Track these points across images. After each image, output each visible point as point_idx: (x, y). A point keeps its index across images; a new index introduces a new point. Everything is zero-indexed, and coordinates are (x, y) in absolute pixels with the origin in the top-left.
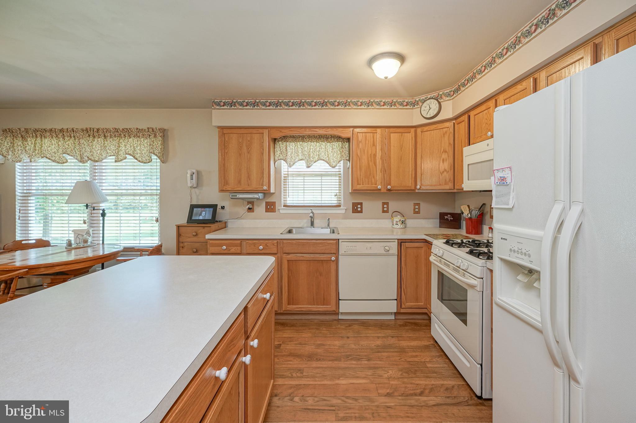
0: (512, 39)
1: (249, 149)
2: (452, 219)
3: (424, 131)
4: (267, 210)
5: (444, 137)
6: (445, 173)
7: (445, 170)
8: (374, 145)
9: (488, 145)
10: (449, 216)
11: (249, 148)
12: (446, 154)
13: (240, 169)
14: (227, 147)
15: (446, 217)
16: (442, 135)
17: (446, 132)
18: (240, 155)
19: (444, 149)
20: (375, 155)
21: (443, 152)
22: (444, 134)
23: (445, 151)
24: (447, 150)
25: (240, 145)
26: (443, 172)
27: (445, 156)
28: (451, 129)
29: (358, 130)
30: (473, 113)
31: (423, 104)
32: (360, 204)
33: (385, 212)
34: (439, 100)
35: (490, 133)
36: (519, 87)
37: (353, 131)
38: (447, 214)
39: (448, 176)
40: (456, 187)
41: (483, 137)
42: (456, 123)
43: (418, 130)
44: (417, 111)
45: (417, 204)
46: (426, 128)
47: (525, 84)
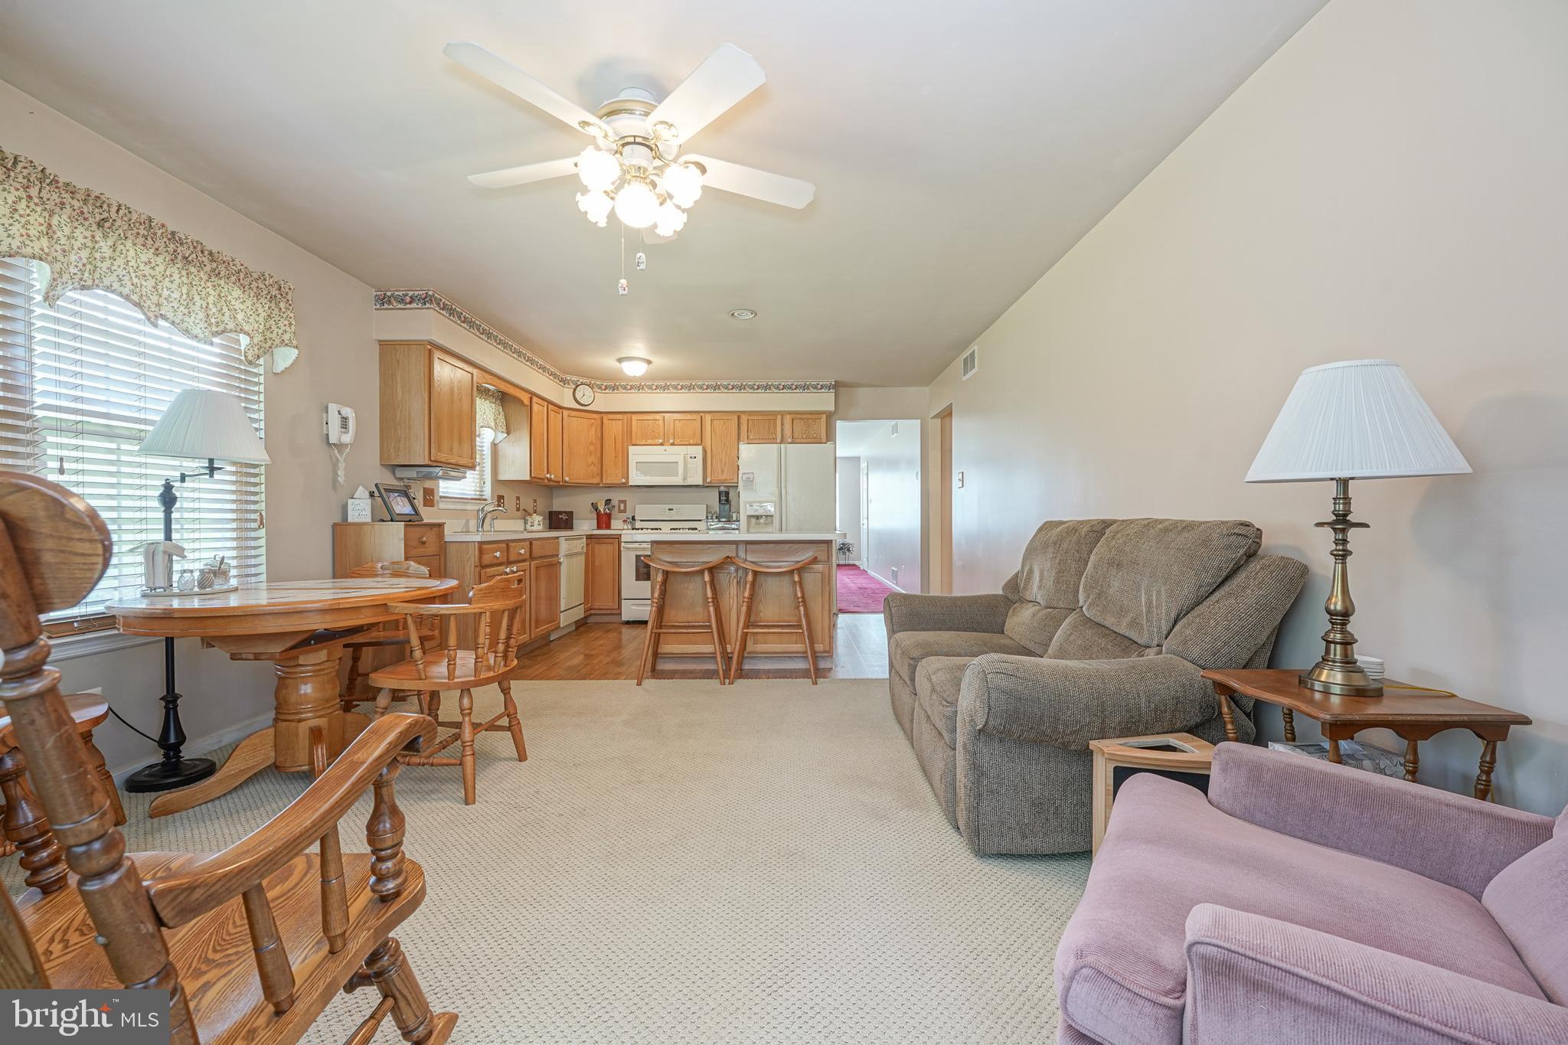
0: (685, 383)
1: (461, 395)
2: (566, 518)
3: (571, 415)
4: (426, 503)
5: (592, 428)
6: (593, 466)
7: (593, 463)
8: (542, 421)
9: (666, 450)
10: (563, 514)
12: (594, 447)
15: (561, 516)
17: (594, 424)
18: (452, 402)
19: (592, 441)
20: (543, 435)
21: (590, 444)
22: (591, 425)
24: (595, 443)
25: (452, 385)
26: (591, 465)
27: (592, 448)
28: (599, 423)
29: (535, 399)
30: (635, 417)
31: (577, 387)
32: (503, 497)
33: (518, 509)
34: (592, 388)
35: (661, 441)
36: (689, 416)
37: (531, 398)
38: (560, 513)
39: (595, 469)
40: (604, 482)
41: (649, 442)
42: (605, 417)
43: (566, 413)
44: (568, 392)
45: (535, 501)
46: (574, 413)
47: (694, 416)
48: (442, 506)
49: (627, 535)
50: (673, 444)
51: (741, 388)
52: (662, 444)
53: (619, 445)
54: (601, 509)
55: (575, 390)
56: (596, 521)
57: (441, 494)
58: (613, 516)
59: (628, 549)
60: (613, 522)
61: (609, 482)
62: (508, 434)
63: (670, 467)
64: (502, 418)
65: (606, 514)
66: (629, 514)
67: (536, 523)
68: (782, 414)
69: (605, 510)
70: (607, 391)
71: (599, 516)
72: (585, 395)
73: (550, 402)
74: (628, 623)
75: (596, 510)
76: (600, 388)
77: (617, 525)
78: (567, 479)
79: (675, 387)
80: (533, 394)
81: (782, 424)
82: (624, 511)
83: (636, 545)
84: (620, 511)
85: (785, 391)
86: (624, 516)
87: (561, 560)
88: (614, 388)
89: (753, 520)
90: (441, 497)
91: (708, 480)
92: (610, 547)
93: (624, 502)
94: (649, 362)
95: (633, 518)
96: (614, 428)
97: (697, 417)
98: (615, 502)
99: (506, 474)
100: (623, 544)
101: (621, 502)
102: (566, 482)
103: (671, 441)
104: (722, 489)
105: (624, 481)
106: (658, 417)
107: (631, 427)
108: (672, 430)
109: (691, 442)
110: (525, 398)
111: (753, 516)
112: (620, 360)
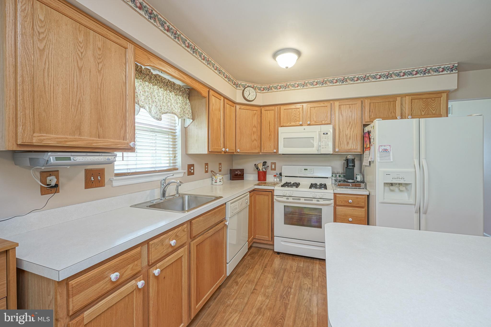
0: (321, 80)
1: (100, 65)
2: (240, 173)
3: (241, 108)
4: (89, 184)
5: (254, 116)
6: (255, 141)
7: (255, 139)
8: (219, 111)
9: (304, 129)
10: (238, 171)
11: (101, 62)
12: (256, 129)
13: (79, 100)
14: (42, 36)
15: (236, 172)
16: (253, 115)
17: (256, 113)
18: (80, 69)
19: (254, 125)
20: (220, 120)
21: (253, 127)
22: (254, 115)
23: (255, 127)
24: (256, 126)
25: (80, 48)
26: (254, 141)
27: (254, 129)
28: (259, 113)
29: (212, 92)
30: (283, 108)
31: (245, 89)
32: (193, 165)
33: (207, 172)
34: (255, 89)
35: (301, 123)
36: (322, 104)
37: (209, 91)
38: (237, 170)
39: (256, 143)
40: (262, 151)
41: (293, 124)
42: (263, 109)
43: (238, 107)
44: (239, 92)
45: (220, 164)
46: (243, 107)
47: (326, 104)
48: (115, 184)
49: (278, 190)
50: (309, 125)
51: (365, 78)
52: (301, 125)
53: (272, 127)
54: (261, 167)
55: (244, 91)
56: (257, 175)
57: (116, 172)
58: (267, 173)
59: (279, 201)
60: (267, 176)
61: (265, 152)
62: (193, 119)
63: (308, 141)
64: (188, 107)
65: (264, 172)
66: (278, 171)
67: (218, 180)
68: (403, 96)
69: (262, 169)
70: (264, 91)
71: (259, 173)
72: (250, 94)
73: (225, 98)
74: (279, 253)
75: (257, 169)
76: (260, 89)
77: (270, 178)
78: (238, 150)
79: (312, 84)
80: (210, 89)
81: (402, 104)
82: (275, 169)
83: (284, 199)
84: (272, 169)
85: (406, 77)
86: (274, 172)
87: (227, 223)
88: (269, 89)
89: (387, 188)
90: (117, 175)
91: (337, 150)
92: (266, 198)
93: (275, 164)
94: (299, 53)
95: (281, 174)
96: (269, 115)
97: (328, 104)
98: (269, 164)
99: (193, 150)
100: (275, 197)
101: (272, 163)
102: (238, 152)
103: (309, 122)
104: (349, 157)
105: (275, 151)
106: (298, 106)
107: (280, 114)
108: (309, 115)
109: (323, 122)
110: (204, 91)
111: (387, 183)
112: (275, 55)
